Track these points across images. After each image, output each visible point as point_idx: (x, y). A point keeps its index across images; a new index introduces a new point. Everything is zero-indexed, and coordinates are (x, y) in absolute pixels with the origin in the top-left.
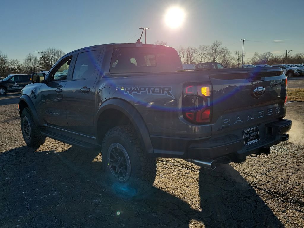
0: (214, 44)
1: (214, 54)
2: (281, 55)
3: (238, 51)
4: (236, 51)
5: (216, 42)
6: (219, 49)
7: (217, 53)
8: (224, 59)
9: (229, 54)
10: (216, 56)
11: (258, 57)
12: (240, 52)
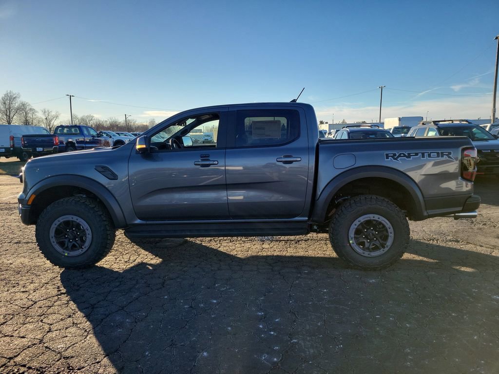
0: (6, 95)
1: (8, 111)
2: (107, 120)
3: (46, 110)
4: (45, 110)
5: (9, 92)
6: (17, 104)
7: (13, 110)
8: (26, 120)
9: (33, 113)
10: (12, 115)
11: (77, 121)
12: (51, 112)
